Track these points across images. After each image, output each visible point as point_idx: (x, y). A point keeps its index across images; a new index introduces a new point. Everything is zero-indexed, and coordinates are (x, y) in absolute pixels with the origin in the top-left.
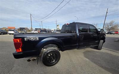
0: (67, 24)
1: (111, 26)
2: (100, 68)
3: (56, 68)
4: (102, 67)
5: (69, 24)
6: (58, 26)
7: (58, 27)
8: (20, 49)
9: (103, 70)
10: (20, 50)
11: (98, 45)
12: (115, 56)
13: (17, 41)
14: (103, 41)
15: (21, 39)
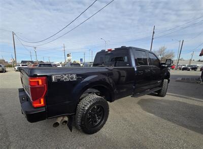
0: (109, 50)
1: (162, 56)
2: (184, 129)
3: (106, 137)
4: (186, 126)
5: (113, 49)
6: (68, 55)
7: (68, 58)
8: (42, 100)
9: (191, 132)
10: (40, 103)
11: (160, 89)
12: (194, 105)
13: (38, 82)
14: (167, 80)
15: (44, 78)
